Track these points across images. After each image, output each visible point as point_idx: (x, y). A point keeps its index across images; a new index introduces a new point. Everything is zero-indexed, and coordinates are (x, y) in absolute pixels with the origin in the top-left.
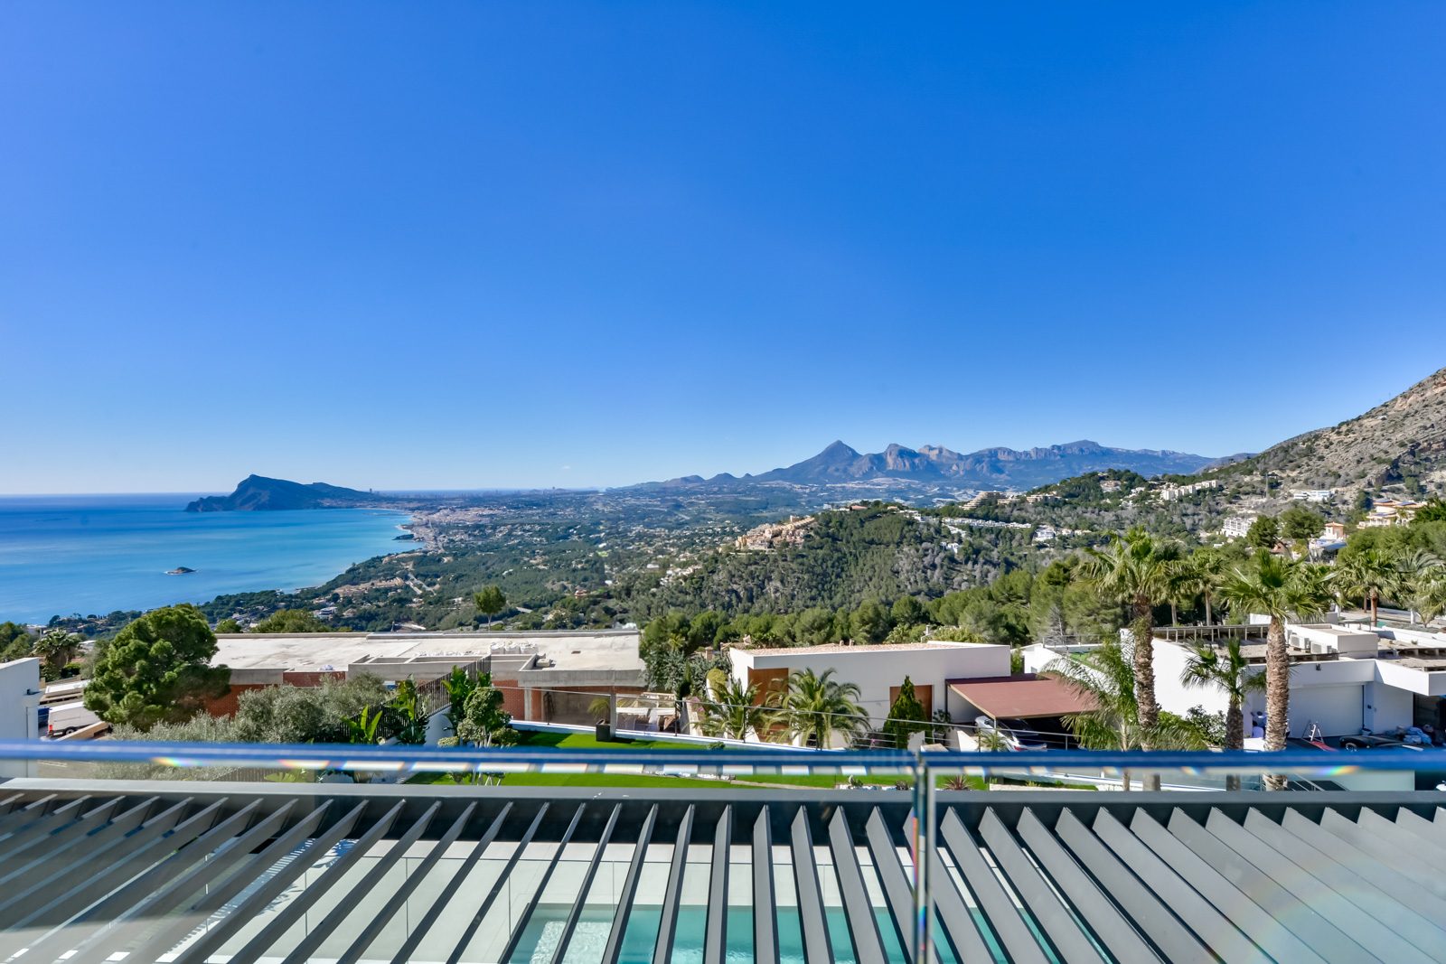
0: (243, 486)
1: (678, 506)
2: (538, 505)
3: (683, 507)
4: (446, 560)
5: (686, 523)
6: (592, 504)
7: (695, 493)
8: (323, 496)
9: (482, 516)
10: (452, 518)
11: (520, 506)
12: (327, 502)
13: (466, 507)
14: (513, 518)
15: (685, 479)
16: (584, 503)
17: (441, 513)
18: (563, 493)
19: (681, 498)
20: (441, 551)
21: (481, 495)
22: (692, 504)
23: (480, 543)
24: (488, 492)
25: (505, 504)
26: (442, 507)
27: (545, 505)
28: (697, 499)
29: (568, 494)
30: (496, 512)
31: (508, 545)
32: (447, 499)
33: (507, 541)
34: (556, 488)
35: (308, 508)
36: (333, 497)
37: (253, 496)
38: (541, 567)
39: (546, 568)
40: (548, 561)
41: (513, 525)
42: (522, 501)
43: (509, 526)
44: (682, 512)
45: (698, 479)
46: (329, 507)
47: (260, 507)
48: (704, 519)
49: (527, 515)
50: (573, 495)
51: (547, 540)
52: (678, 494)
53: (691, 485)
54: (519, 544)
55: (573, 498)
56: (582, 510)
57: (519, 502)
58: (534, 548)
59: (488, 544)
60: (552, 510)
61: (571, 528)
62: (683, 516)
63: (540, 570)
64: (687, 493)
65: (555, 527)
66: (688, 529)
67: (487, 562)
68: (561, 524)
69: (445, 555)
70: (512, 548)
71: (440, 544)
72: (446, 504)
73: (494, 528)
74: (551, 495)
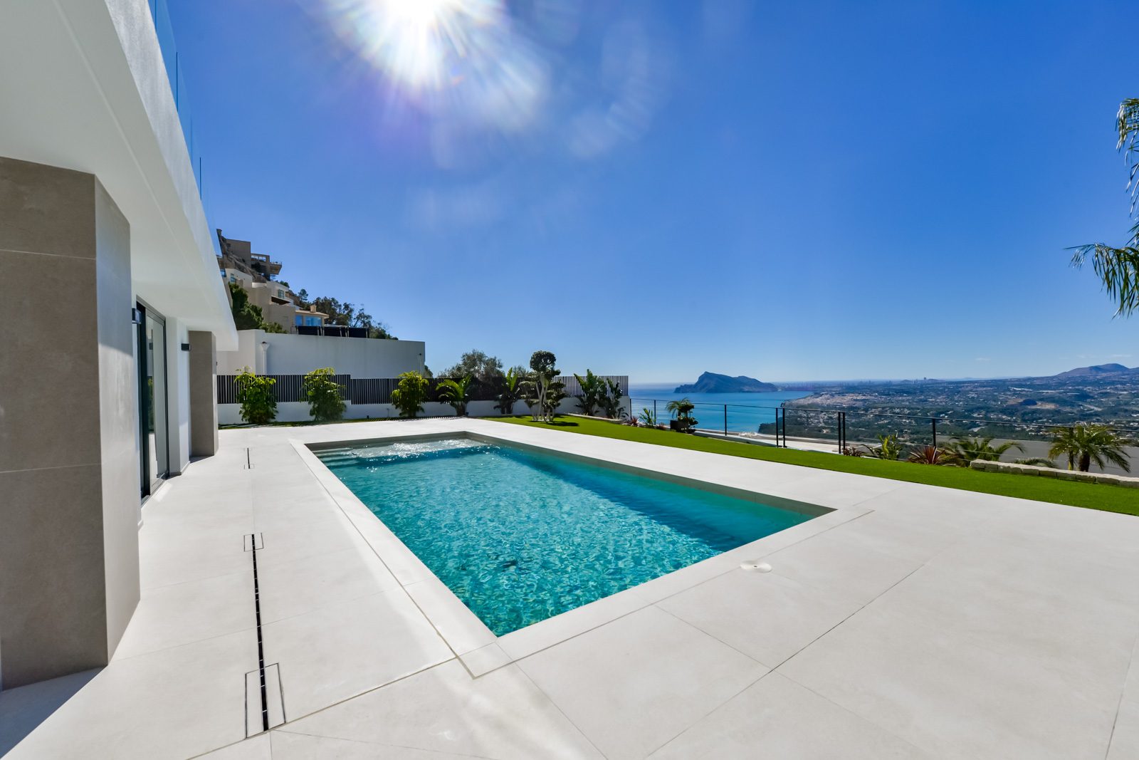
0: (702, 378)
1: (1084, 397)
2: (908, 393)
3: (1092, 398)
4: (825, 431)
5: (1096, 414)
6: (967, 392)
7: (1113, 383)
8: (745, 384)
9: (857, 400)
10: (831, 402)
11: (891, 393)
12: (746, 389)
13: (843, 393)
14: (883, 402)
15: (1097, 369)
16: (959, 392)
17: (823, 397)
18: (935, 382)
19: (1088, 389)
20: (822, 425)
21: (856, 385)
22: (1106, 394)
23: (853, 421)
24: (861, 382)
25: (877, 392)
26: (823, 393)
27: (915, 393)
28: (1116, 389)
29: (938, 383)
30: (869, 397)
31: (878, 424)
32: (829, 387)
33: (878, 421)
34: (928, 378)
35: (735, 392)
36: (750, 385)
37: (706, 385)
38: (908, 444)
39: (913, 445)
40: (915, 440)
41: (883, 408)
42: (894, 389)
43: (880, 409)
44: (1090, 403)
45: (1117, 367)
46: (748, 392)
47: (710, 391)
48: (1126, 411)
49: (897, 401)
50: (945, 385)
51: (916, 421)
52: (1085, 382)
53: (1104, 375)
54: (889, 423)
55: (945, 387)
56: (956, 398)
57: (889, 390)
58: (902, 427)
59: (860, 422)
60: (923, 397)
61: (942, 413)
62: (1092, 407)
63: (906, 446)
64: (1096, 383)
65: (925, 411)
66: (1098, 421)
67: (858, 436)
68: (931, 409)
69: (825, 428)
70: (881, 427)
71: (821, 420)
72: (827, 391)
73: (866, 410)
74: (922, 385)
